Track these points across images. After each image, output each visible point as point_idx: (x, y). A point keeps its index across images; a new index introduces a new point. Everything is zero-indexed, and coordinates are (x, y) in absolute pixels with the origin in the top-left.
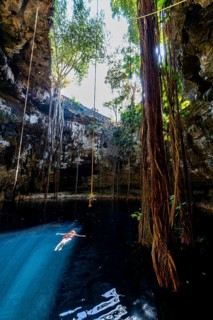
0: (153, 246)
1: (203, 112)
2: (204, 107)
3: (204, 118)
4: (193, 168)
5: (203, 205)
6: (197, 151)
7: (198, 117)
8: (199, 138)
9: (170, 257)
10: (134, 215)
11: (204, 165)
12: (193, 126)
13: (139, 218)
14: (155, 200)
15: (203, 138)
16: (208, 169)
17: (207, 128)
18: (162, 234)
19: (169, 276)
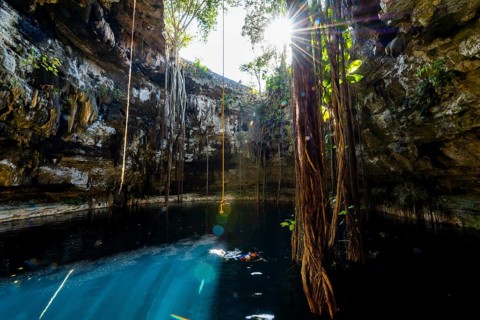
0: (304, 263)
1: (387, 73)
2: (389, 66)
3: (388, 82)
4: (371, 157)
5: (385, 209)
6: (376, 131)
7: (379, 81)
8: (381, 112)
9: (325, 277)
10: (284, 224)
11: (388, 152)
12: (371, 94)
13: (291, 228)
14: (306, 203)
15: (387, 112)
16: (393, 158)
17: (392, 97)
18: (315, 248)
19: (324, 299)
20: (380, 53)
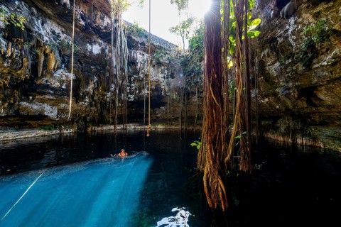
0: (206, 172)
1: (280, 32)
2: (281, 27)
3: (280, 40)
4: (263, 97)
5: (270, 135)
6: (268, 79)
7: (274, 40)
8: (273, 64)
9: (220, 182)
10: (193, 144)
11: (275, 94)
12: (266, 51)
13: (198, 147)
15: (277, 64)
16: (279, 99)
17: (283, 52)
18: (214, 161)
19: (219, 197)
20: (276, 15)
